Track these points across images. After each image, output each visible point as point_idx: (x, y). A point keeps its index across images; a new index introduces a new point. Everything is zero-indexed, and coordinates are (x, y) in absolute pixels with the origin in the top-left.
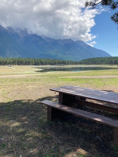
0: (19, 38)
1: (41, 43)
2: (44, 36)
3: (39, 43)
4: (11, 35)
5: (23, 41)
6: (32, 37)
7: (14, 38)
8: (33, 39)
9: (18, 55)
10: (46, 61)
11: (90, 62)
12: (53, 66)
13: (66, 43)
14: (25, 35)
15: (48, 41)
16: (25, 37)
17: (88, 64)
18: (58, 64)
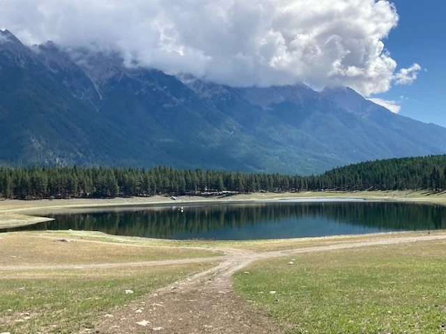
0: (88, 83)
1: (174, 103)
2: (190, 76)
3: (165, 106)
4: (52, 74)
5: (101, 98)
6: (141, 81)
7: (67, 85)
8: (143, 90)
9: (75, 153)
10: (146, 179)
11: (356, 178)
12: (180, 201)
13: (282, 99)
14: (111, 74)
15: (206, 94)
16: (112, 81)
17: (351, 188)
18: (203, 191)
